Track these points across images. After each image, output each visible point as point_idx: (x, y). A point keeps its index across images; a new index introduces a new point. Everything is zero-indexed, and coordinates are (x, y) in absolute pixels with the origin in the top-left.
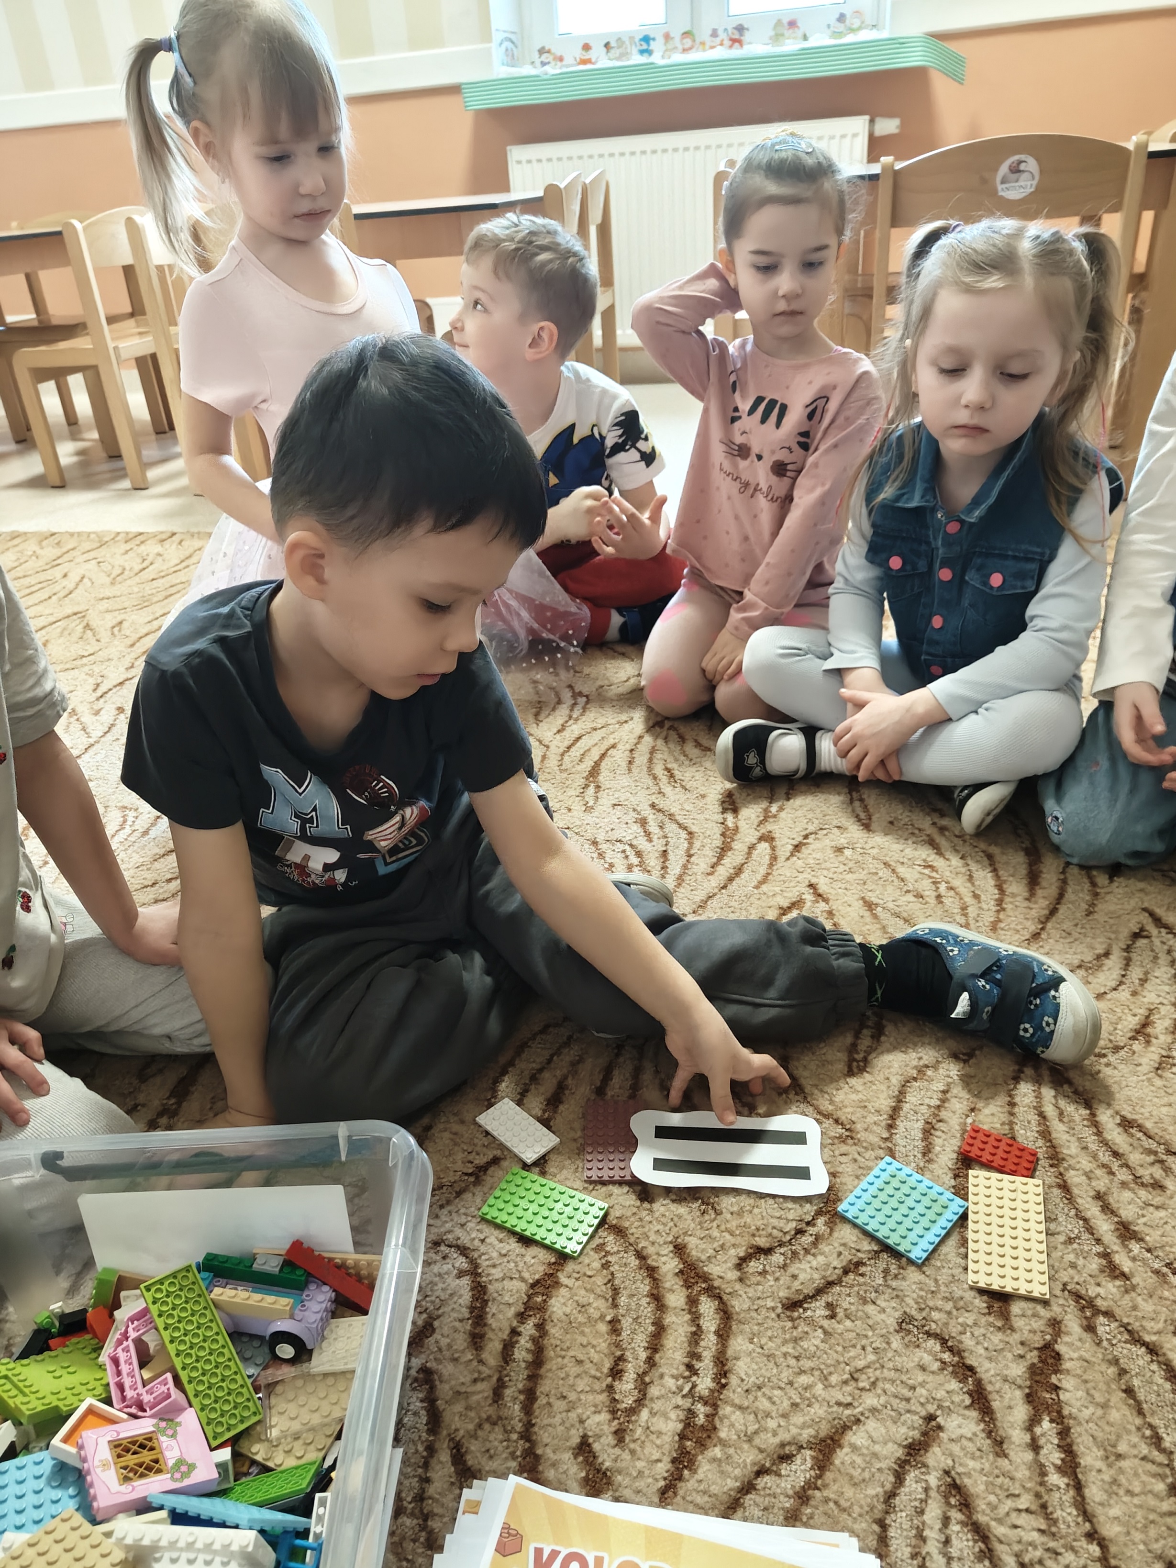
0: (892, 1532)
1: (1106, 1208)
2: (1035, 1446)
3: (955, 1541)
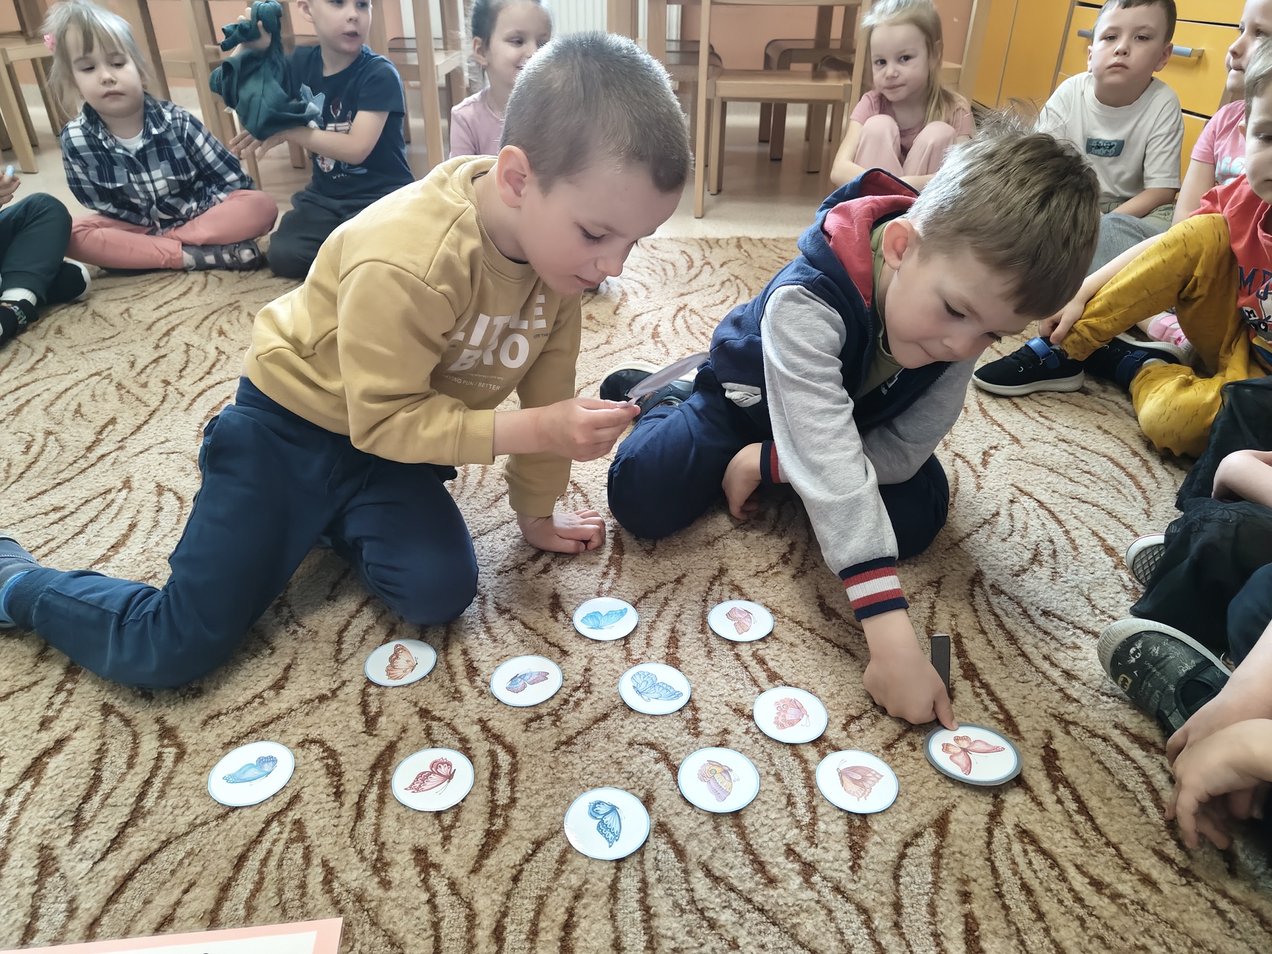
0: (997, 864)
1: (1053, 664)
2: (1059, 801)
3: (1034, 862)
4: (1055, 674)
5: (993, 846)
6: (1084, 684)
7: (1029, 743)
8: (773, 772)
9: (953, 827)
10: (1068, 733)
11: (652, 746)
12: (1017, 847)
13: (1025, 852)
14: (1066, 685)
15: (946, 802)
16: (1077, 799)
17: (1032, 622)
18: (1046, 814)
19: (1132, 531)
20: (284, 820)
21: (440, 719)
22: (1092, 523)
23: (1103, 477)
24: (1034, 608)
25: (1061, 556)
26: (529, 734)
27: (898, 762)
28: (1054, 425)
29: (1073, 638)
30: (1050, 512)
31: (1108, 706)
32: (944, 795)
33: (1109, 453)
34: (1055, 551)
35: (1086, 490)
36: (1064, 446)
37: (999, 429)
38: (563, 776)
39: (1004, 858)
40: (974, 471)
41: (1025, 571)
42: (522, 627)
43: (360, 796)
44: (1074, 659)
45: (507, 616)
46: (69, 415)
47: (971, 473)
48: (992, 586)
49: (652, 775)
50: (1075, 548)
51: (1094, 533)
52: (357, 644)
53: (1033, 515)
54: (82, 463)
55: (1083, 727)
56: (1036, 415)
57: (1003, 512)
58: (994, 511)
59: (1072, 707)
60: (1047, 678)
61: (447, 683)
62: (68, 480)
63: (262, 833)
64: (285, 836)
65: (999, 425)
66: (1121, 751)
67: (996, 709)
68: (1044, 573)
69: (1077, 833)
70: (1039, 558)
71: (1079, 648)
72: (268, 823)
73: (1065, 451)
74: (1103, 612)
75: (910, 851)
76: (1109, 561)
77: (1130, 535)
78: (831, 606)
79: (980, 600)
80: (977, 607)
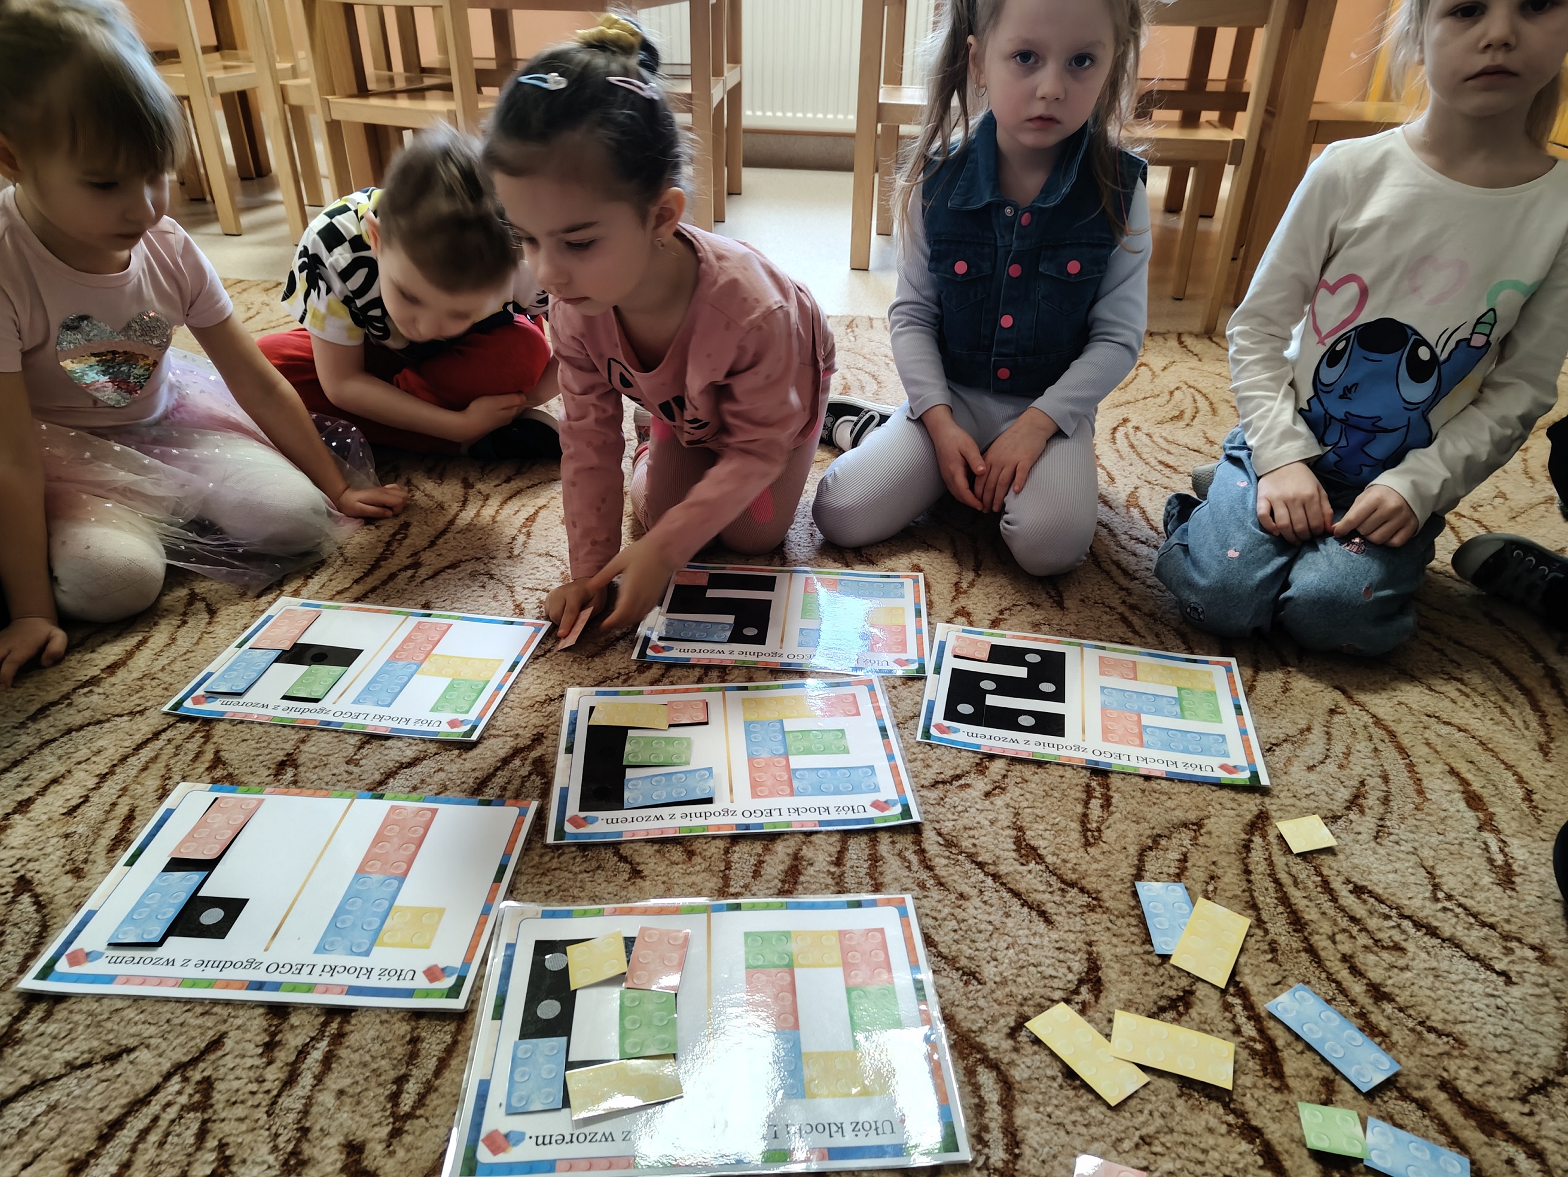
1: (1356, 971)
4: (1357, 988)
6: (1401, 1010)
14: (1370, 1009)
17: (1334, 899)
19: (1515, 774)
20: (191, 1074)
22: (1454, 757)
24: (1341, 879)
25: (1396, 802)
29: (1393, 932)
30: (1391, 733)
34: (1388, 794)
35: (1451, 705)
41: (1335, 818)
43: (300, 1052)
44: (1391, 968)
50: (1420, 792)
51: (1453, 772)
53: (1361, 735)
57: (1317, 727)
58: (1303, 724)
60: (1343, 991)
63: (155, 1090)
64: (183, 1100)
66: (1445, 1129)
67: (1254, 1033)
68: (1366, 824)
71: (1402, 950)
72: (168, 1077)
74: (1449, 897)
76: (1471, 818)
77: (1511, 780)
78: (1032, 843)
79: (1257, 855)
80: (1251, 867)
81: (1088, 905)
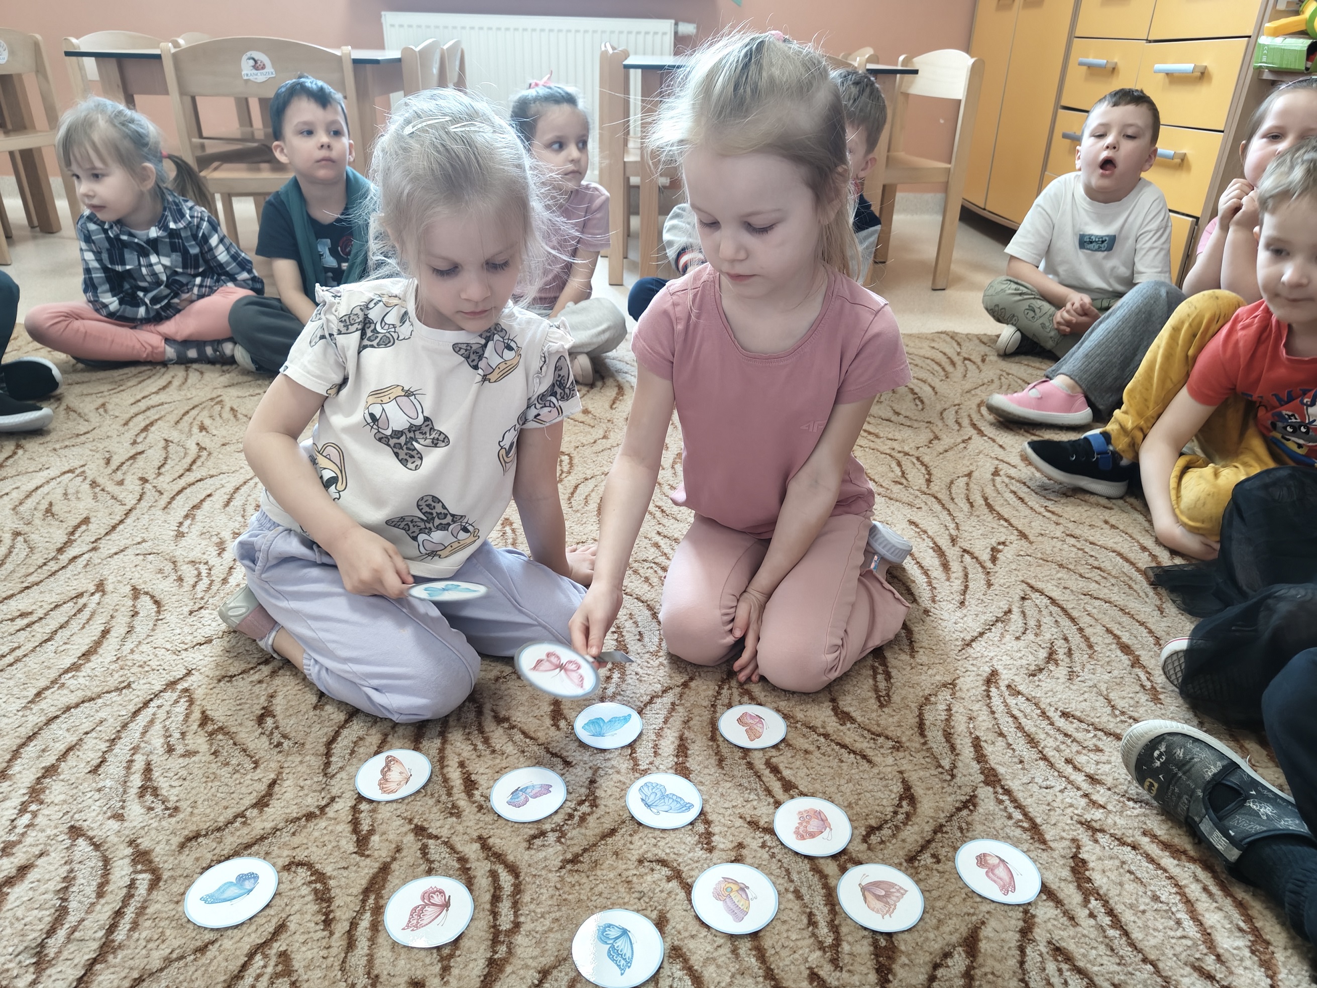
0: (1031, 985)
1: (1076, 768)
2: (1092, 915)
3: (1070, 981)
4: (1079, 778)
5: (1026, 966)
6: (1109, 789)
7: (1056, 854)
8: (792, 889)
9: (983, 945)
10: (1096, 841)
11: (663, 863)
12: (1051, 967)
13: (1060, 971)
14: (1090, 791)
15: (974, 918)
16: (1111, 912)
17: (1052, 724)
18: (1079, 929)
19: (1146, 628)
20: (269, 952)
21: (437, 837)
22: (1106, 621)
23: (1113, 573)
24: (1053, 709)
25: (1076, 655)
26: (533, 852)
27: (922, 875)
28: (1061, 520)
29: (1094, 740)
30: (1063, 609)
31: (1136, 812)
32: (972, 911)
33: (1118, 548)
34: (1070, 649)
35: (1097, 586)
36: (1072, 541)
37: (1006, 524)
38: (570, 897)
39: (1038, 979)
40: (983, 567)
41: (1041, 670)
42: (522, 736)
43: (351, 923)
44: (1098, 763)
45: (506, 725)
46: (39, 514)
47: (980, 569)
48: (1009, 686)
49: (664, 895)
50: (1090, 647)
51: (1109, 631)
52: (347, 756)
53: (1045, 612)
54: (53, 566)
55: (1112, 835)
56: (1042, 510)
57: (1015, 610)
58: (1006, 608)
59: (1098, 814)
60: (1071, 782)
61: (444, 798)
62: (37, 584)
63: (244, 967)
64: (270, 970)
65: (1006, 520)
66: (1151, 860)
67: (1021, 817)
68: (1061, 672)
69: (1112, 950)
70: (1055, 656)
71: (1101, 751)
72: (251, 956)
73: (1074, 546)
74: (1123, 713)
75: (940, 972)
76: (1126, 660)
77: (1145, 632)
78: (845, 709)
79: (996, 701)
80: (994, 709)
81: (893, 747)
